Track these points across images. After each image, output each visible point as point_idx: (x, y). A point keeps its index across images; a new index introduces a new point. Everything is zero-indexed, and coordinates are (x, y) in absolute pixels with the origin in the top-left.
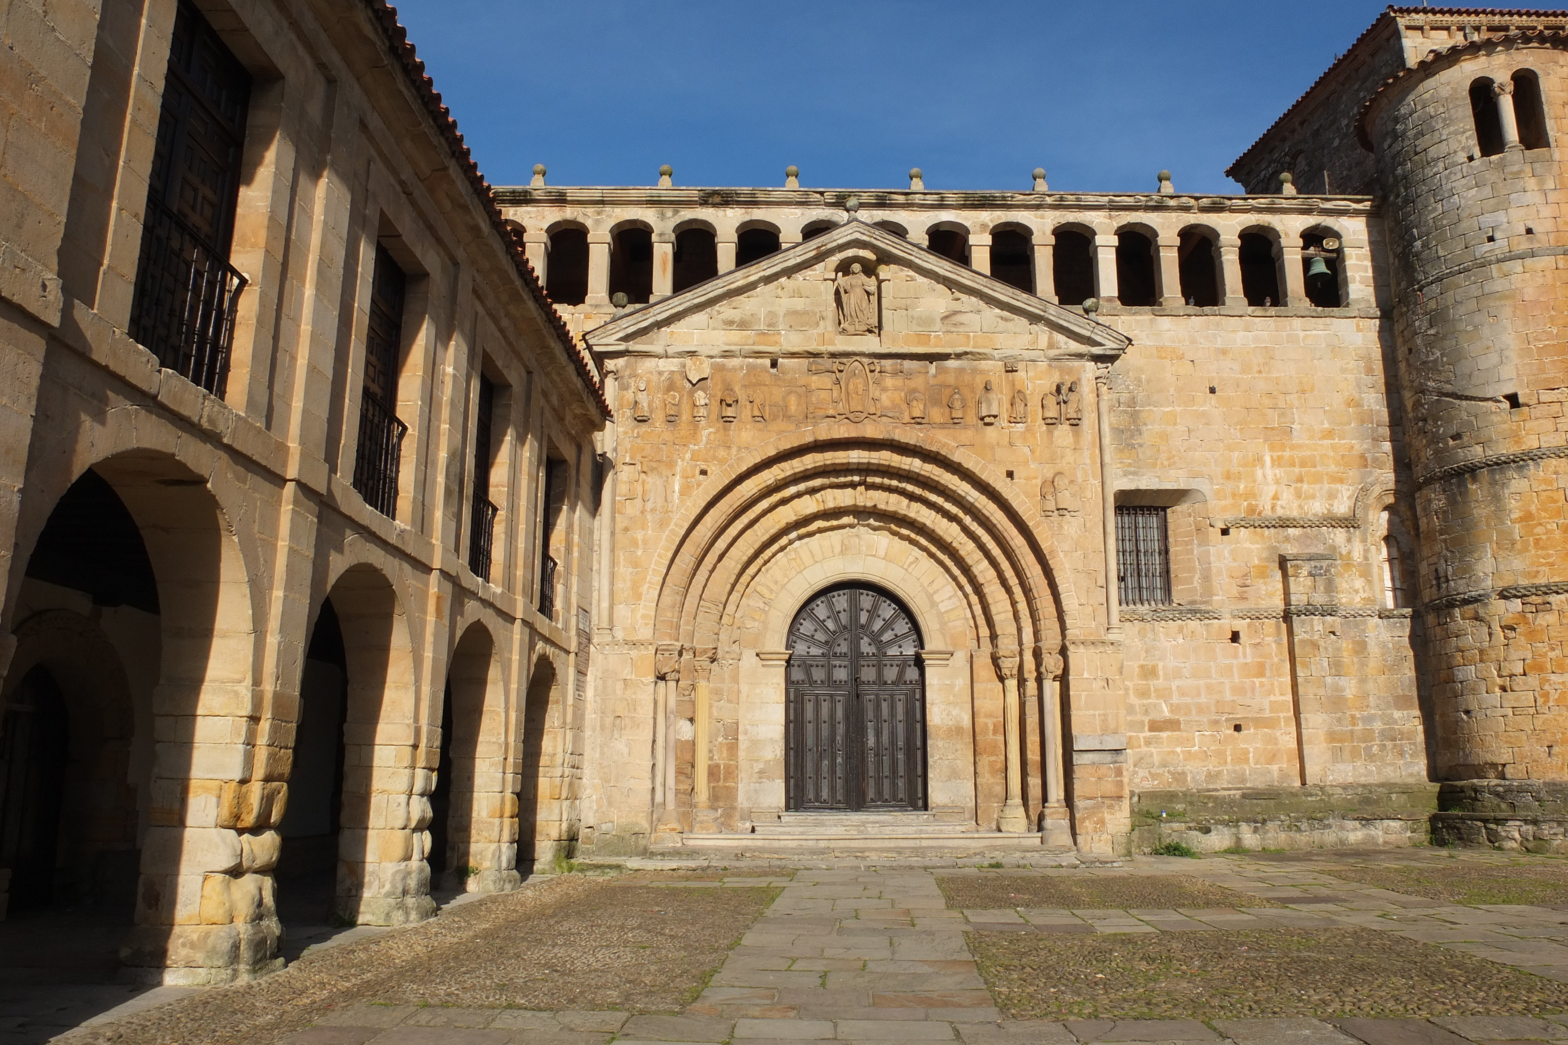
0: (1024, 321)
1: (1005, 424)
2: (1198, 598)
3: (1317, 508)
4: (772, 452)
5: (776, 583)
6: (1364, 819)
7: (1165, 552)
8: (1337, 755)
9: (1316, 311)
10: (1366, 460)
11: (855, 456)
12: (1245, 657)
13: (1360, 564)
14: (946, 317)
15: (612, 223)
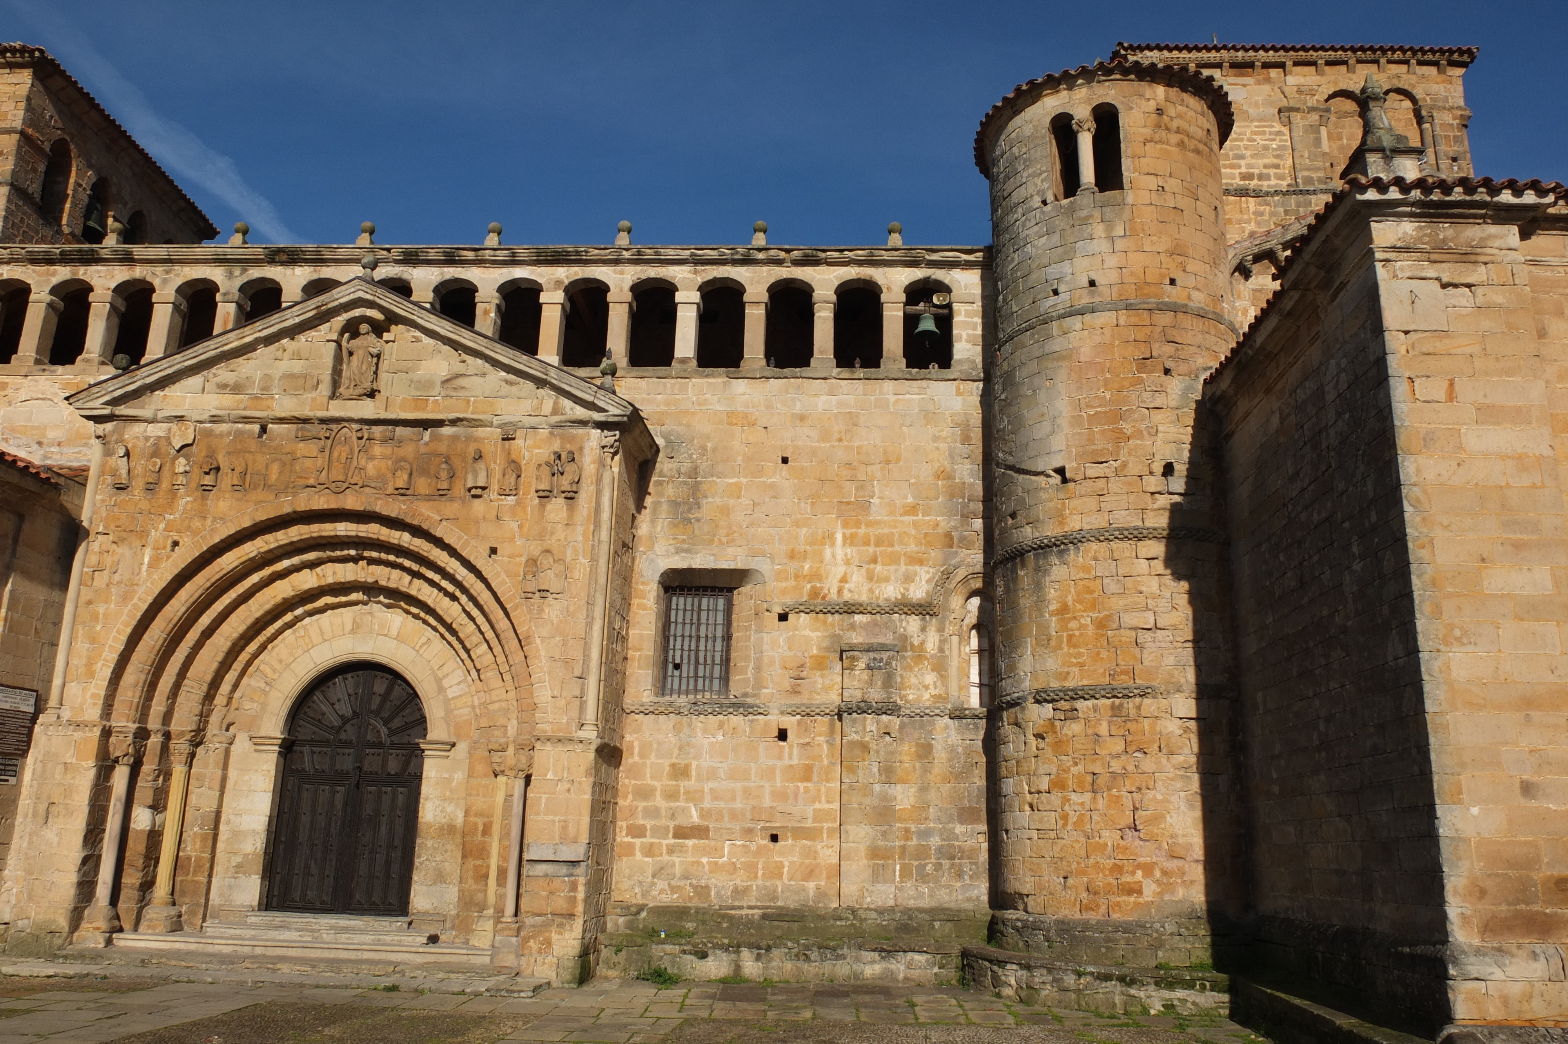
0: (530, 385)
1: (494, 496)
2: (749, 690)
3: (891, 592)
4: (247, 523)
5: (281, 662)
6: (882, 950)
7: (728, 638)
8: (878, 874)
9: (910, 373)
10: (952, 539)
11: (343, 529)
12: (791, 758)
13: (933, 656)
14: (447, 381)
15: (179, 282)
